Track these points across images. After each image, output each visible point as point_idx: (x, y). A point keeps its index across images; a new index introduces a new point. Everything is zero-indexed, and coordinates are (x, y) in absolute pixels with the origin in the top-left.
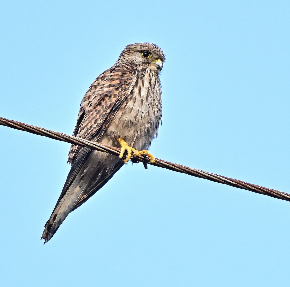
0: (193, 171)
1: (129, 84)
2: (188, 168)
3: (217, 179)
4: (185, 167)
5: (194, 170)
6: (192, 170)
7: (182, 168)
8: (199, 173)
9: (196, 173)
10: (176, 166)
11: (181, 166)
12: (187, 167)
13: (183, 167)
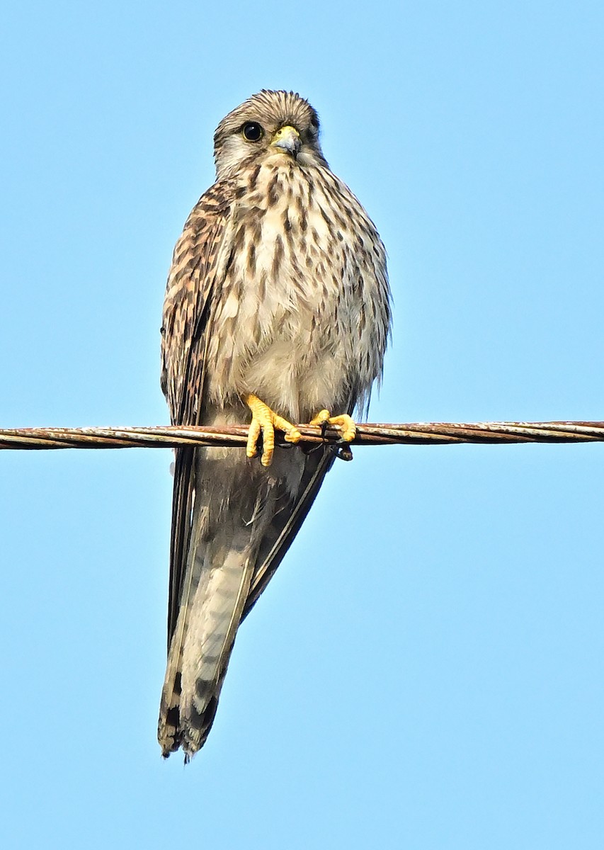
0: (488, 430)
1: (215, 250)
2: (472, 426)
3: (569, 435)
4: (463, 426)
5: (491, 428)
6: (486, 428)
7: (453, 431)
8: (507, 432)
9: (499, 436)
10: (431, 432)
11: (448, 425)
12: (468, 425)
13: (457, 428)
